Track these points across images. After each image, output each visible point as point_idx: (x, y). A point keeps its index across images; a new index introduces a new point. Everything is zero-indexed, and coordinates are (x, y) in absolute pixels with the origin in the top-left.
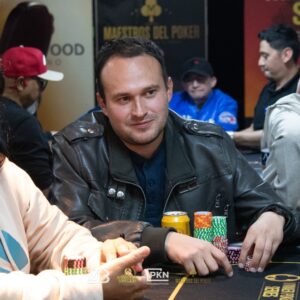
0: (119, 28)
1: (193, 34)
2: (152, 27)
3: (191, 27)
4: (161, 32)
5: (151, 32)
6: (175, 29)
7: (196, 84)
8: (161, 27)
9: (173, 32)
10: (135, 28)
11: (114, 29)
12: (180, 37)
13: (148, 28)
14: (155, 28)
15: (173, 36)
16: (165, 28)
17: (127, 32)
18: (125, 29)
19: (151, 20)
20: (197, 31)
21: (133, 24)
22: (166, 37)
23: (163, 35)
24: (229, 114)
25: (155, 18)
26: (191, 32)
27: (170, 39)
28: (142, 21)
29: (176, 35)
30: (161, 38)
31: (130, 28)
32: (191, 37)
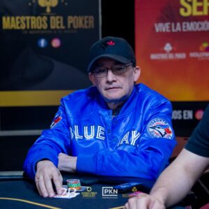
0: (18, 18)
1: (88, 24)
2: (49, 17)
3: (86, 17)
4: (58, 22)
5: (48, 22)
6: (71, 20)
7: (111, 76)
8: (58, 17)
9: (69, 22)
10: (33, 18)
11: (13, 18)
12: (75, 27)
13: (45, 18)
14: (52, 18)
15: (69, 26)
16: (62, 18)
17: (26, 22)
18: (23, 18)
19: (48, 10)
20: (91, 22)
21: (31, 14)
22: (63, 27)
23: (59, 25)
24: (163, 123)
25: (51, 8)
26: (86, 22)
27: (67, 28)
28: (39, 11)
29: (72, 25)
30: (58, 27)
31: (28, 18)
32: (86, 27)
